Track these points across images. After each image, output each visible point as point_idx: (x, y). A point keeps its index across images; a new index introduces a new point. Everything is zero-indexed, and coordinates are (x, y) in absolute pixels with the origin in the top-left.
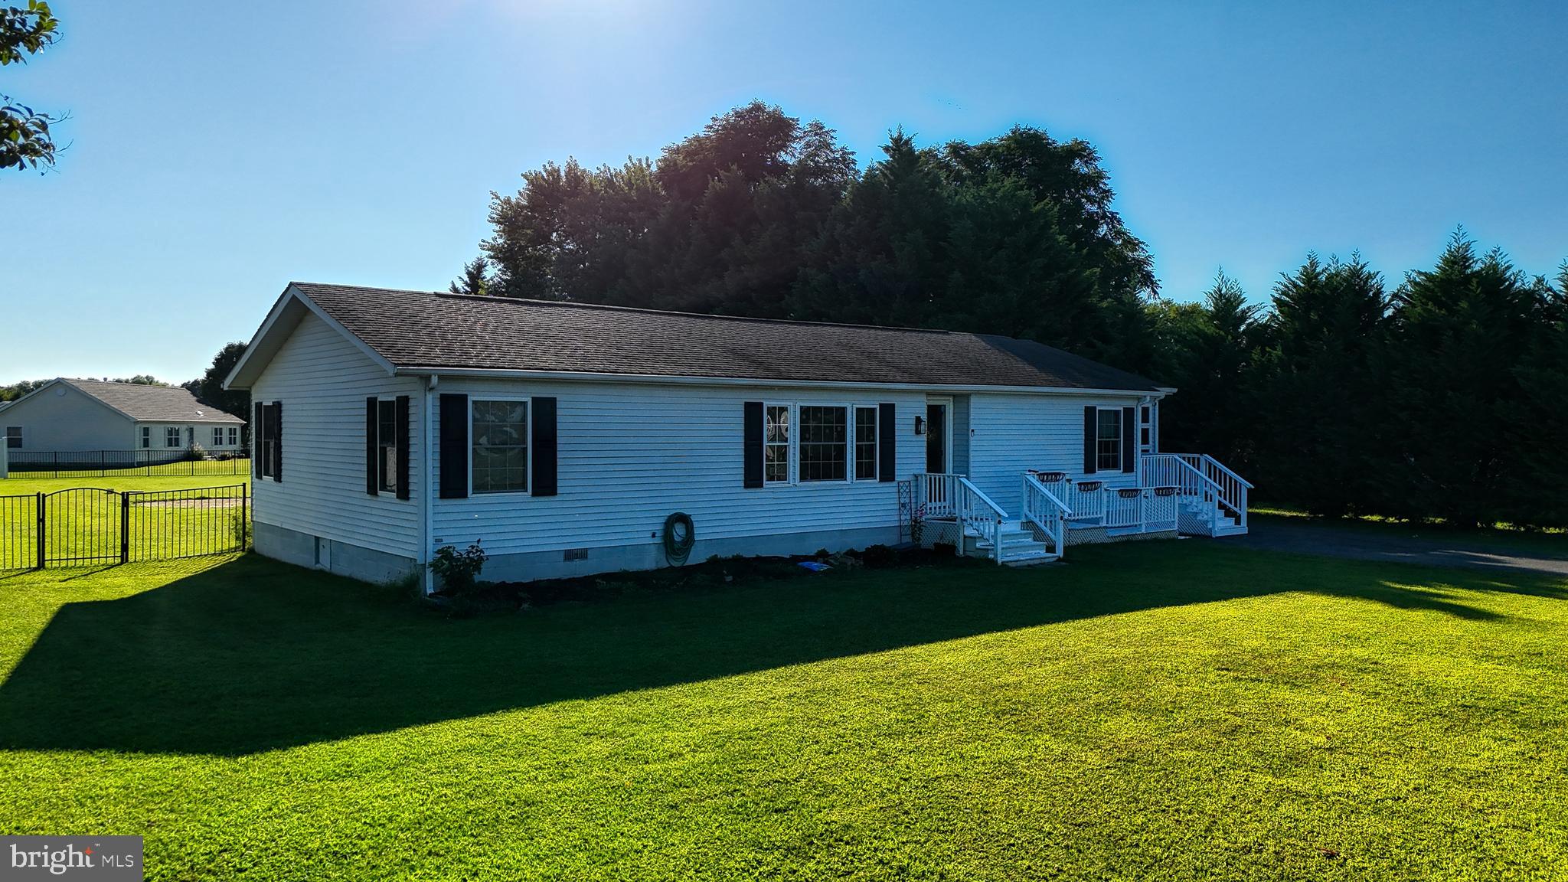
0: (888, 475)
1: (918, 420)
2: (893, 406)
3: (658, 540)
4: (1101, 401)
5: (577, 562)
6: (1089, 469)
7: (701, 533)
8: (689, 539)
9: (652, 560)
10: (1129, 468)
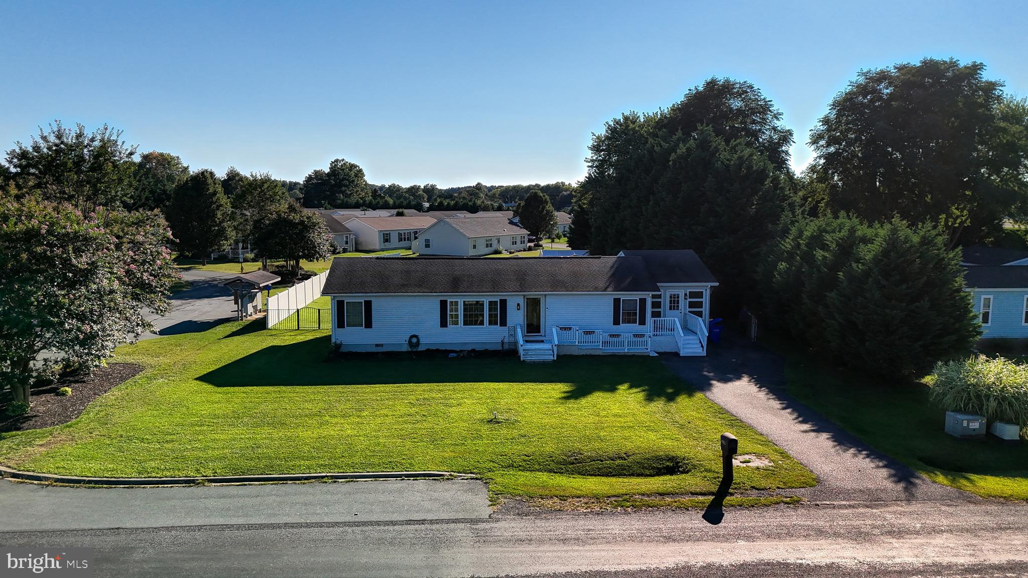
0: (504, 323)
1: (518, 305)
2: (506, 300)
3: (407, 342)
4: (622, 296)
5: (379, 347)
6: (616, 322)
7: (422, 341)
8: (418, 344)
9: (405, 348)
10: (643, 322)
